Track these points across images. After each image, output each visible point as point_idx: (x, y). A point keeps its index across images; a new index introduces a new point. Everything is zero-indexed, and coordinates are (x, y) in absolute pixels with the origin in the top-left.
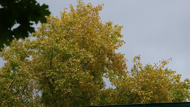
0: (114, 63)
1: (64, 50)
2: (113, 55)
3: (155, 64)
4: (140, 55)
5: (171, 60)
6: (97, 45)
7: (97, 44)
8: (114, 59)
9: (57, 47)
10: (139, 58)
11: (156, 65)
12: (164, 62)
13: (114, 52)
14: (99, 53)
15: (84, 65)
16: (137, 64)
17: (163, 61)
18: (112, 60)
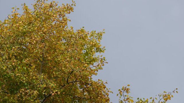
0: (91, 97)
1: (15, 76)
2: (88, 84)
3: (152, 99)
4: (129, 85)
5: (177, 92)
6: (63, 69)
7: (64, 67)
8: (91, 91)
9: (4, 71)
10: (127, 90)
11: (153, 101)
12: (165, 96)
13: (91, 79)
14: (67, 81)
15: (44, 100)
16: (126, 99)
17: (164, 94)
18: (89, 92)
